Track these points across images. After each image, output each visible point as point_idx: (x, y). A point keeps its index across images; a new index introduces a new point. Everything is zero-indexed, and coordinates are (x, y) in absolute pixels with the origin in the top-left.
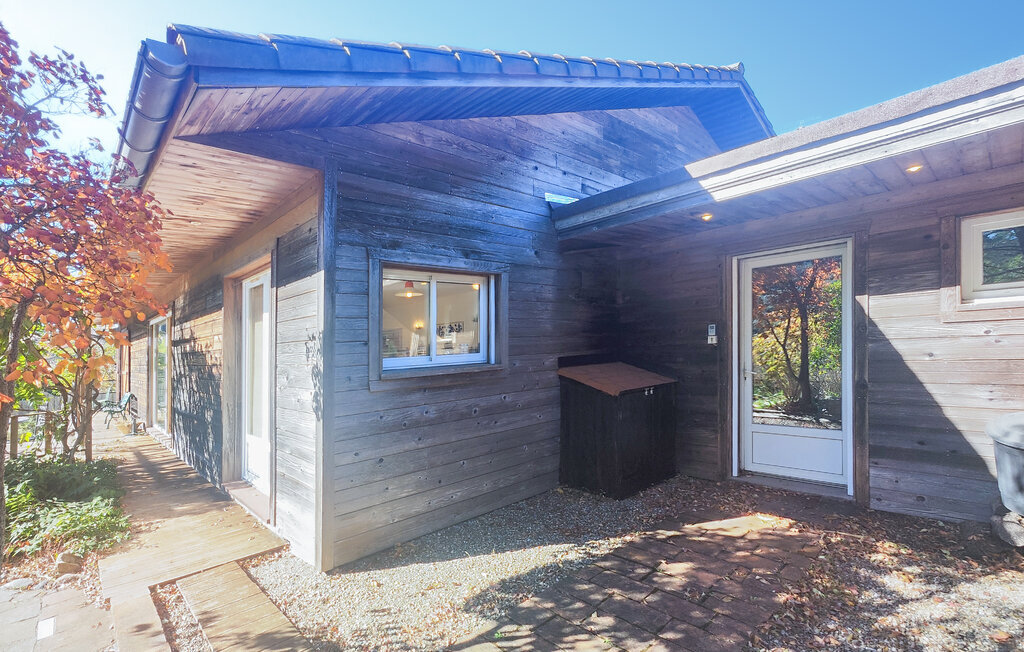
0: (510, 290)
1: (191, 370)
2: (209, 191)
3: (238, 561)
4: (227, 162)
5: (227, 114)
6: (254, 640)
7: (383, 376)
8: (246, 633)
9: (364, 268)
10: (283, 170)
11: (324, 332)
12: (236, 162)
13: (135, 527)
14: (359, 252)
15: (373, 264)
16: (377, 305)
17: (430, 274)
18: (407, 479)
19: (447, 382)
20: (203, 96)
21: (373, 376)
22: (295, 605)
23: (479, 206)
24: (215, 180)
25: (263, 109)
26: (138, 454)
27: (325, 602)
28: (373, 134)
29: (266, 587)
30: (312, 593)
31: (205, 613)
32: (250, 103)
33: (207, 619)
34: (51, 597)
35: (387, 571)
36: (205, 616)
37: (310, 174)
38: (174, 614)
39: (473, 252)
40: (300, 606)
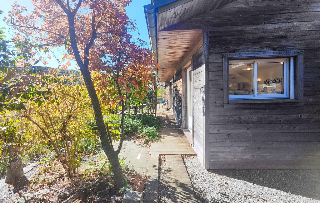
0: (305, 62)
1: (177, 95)
2: (173, 44)
3: (181, 155)
4: (174, 34)
5: (170, 20)
6: (180, 184)
7: (229, 102)
8: (178, 180)
9: (221, 61)
10: (191, 32)
11: (205, 86)
12: (176, 34)
13: (161, 136)
14: (219, 56)
15: (225, 59)
16: (227, 75)
17: (254, 60)
18: (241, 144)
19: (262, 106)
20: (160, 16)
21: (225, 102)
22: (194, 177)
23: (283, 25)
24: (173, 41)
25: (180, 14)
26: (167, 116)
27: (204, 181)
28: (224, 9)
29: (187, 167)
30: (201, 175)
31: (169, 168)
32: (175, 13)
33: (169, 171)
34: (142, 149)
35: (230, 178)
36: (169, 169)
37: (200, 31)
38: (163, 164)
39: (278, 47)
40: (196, 178)
